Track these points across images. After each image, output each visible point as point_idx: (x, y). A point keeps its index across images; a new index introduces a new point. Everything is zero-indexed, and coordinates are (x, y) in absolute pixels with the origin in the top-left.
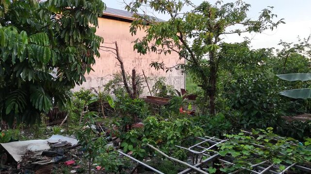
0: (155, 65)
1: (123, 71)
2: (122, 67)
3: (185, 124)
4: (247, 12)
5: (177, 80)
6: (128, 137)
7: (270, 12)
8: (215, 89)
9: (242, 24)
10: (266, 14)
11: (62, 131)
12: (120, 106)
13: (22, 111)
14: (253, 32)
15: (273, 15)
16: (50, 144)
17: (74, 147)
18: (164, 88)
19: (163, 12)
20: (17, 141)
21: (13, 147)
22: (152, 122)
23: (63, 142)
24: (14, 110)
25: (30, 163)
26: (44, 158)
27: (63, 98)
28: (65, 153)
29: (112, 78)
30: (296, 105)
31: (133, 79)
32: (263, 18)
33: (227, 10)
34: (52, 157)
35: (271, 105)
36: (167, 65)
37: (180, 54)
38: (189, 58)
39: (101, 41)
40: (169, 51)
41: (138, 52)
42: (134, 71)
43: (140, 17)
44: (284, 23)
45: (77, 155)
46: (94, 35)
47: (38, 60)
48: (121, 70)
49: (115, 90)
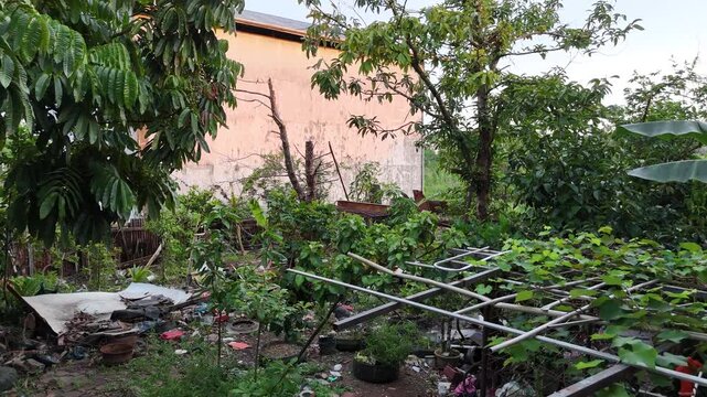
0: (356, 122)
1: (285, 146)
2: (283, 136)
3: (425, 222)
4: (559, 11)
5: (404, 173)
6: (304, 255)
7: (610, 7)
8: (489, 177)
9: (551, 34)
10: (601, 14)
11: (150, 278)
12: (281, 215)
13: (73, 214)
14: (573, 49)
15: (617, 16)
16: (127, 301)
17: (180, 307)
18: (375, 189)
19: (376, 9)
20: (55, 292)
21: (46, 305)
22: (355, 224)
23: (154, 297)
24: (58, 210)
25: (85, 335)
26: (115, 325)
27: (159, 192)
28: (161, 316)
29: (260, 164)
30: (670, 214)
31: (308, 164)
32: (596, 21)
33: (516, 6)
34: (133, 322)
35: (611, 194)
36: (385, 123)
37: (412, 100)
38: (433, 110)
39: (238, 70)
40: (389, 96)
41: (322, 91)
42: (309, 146)
43: (325, 16)
44: (641, 29)
45: (186, 321)
46: (224, 57)
47: (112, 100)
48: (281, 144)
49: (267, 192)
